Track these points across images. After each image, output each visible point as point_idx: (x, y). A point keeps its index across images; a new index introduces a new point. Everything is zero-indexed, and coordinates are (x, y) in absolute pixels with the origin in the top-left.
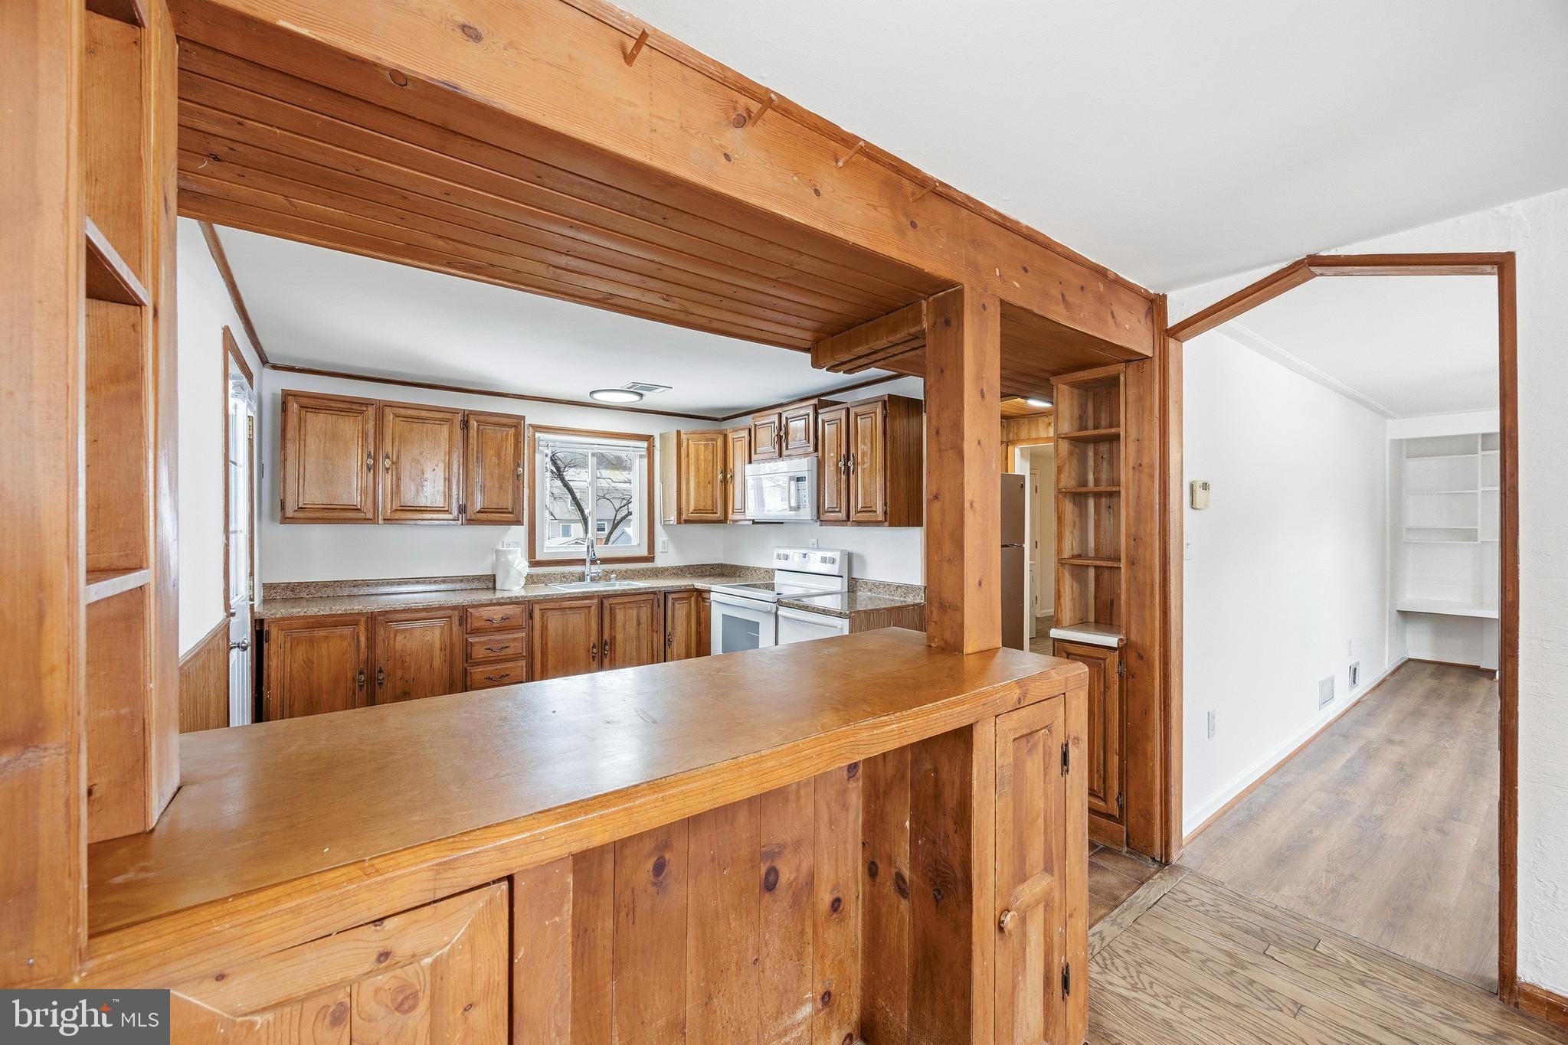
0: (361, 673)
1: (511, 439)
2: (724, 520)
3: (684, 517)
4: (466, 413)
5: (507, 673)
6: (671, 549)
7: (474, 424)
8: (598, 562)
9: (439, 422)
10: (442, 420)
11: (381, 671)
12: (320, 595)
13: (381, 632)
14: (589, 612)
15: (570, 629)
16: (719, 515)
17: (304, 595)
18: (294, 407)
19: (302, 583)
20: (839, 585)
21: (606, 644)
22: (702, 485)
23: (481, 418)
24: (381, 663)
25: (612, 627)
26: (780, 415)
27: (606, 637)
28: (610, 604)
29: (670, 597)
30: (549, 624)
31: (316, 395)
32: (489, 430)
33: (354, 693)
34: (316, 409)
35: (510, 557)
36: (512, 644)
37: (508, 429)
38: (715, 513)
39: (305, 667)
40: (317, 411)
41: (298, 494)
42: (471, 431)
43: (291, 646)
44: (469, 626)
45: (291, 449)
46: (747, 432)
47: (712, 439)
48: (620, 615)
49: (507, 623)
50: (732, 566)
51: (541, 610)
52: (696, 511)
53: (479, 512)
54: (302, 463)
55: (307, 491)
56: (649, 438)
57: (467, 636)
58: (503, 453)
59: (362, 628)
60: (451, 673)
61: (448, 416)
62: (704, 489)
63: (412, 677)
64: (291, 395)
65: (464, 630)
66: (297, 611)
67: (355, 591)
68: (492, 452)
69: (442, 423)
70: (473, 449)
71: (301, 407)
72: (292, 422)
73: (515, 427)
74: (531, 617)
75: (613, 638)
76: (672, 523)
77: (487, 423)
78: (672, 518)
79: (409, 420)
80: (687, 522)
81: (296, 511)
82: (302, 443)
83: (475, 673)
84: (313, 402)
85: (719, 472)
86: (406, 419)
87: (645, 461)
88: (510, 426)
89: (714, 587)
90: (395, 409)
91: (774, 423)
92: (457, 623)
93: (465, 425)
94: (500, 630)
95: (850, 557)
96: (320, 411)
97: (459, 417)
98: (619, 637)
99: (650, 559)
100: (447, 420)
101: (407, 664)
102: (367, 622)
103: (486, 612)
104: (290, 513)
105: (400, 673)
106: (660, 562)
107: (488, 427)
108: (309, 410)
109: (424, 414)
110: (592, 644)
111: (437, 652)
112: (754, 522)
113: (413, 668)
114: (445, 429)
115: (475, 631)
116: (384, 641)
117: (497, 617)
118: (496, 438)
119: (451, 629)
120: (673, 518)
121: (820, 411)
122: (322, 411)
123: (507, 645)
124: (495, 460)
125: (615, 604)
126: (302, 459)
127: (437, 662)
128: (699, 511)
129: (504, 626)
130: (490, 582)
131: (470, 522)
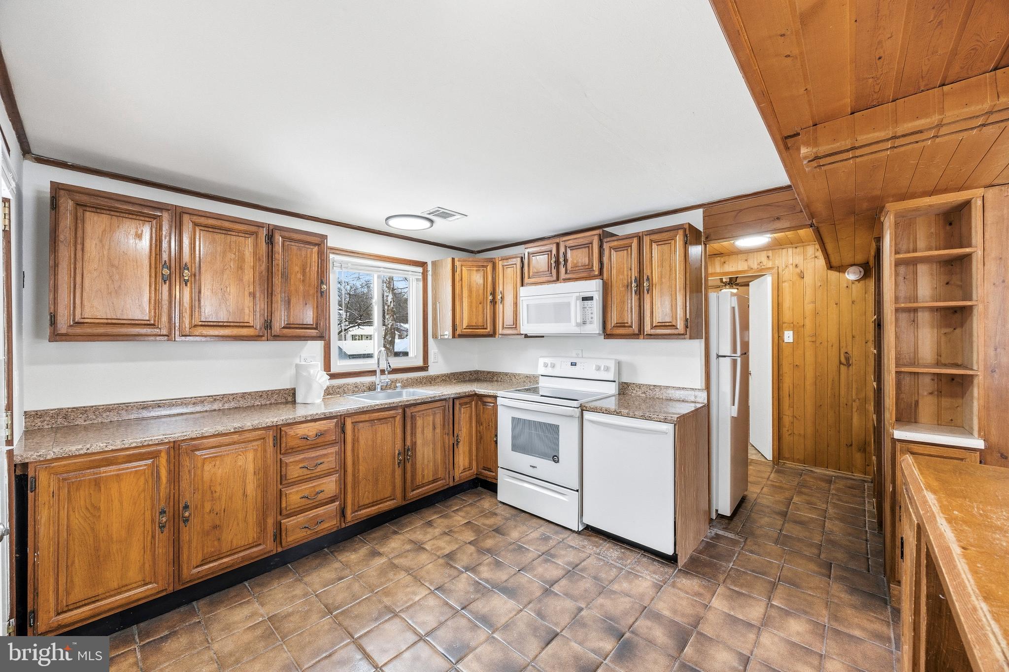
0: (163, 512)
1: (315, 257)
2: (493, 335)
3: (458, 332)
4: (271, 228)
5: (322, 489)
6: (440, 359)
7: (279, 239)
9: (243, 235)
10: (246, 232)
11: (186, 507)
12: (100, 420)
13: (186, 462)
14: (395, 421)
15: (379, 441)
16: (489, 329)
17: (80, 422)
18: (67, 205)
19: (77, 408)
20: (612, 389)
21: (408, 450)
22: (474, 305)
23: (286, 234)
24: (187, 497)
25: (413, 434)
26: (558, 245)
27: (408, 443)
28: (412, 413)
29: (457, 402)
30: (360, 437)
31: (98, 193)
32: (294, 247)
33: (153, 537)
34: (98, 209)
35: (312, 371)
36: (325, 460)
37: (312, 247)
38: (486, 329)
39: (88, 515)
40: (98, 211)
41: (74, 307)
42: (277, 247)
43: (69, 492)
44: (283, 445)
45: (64, 253)
46: (519, 259)
47: (483, 266)
48: (419, 422)
49: (320, 440)
50: (489, 373)
51: (352, 423)
52: (469, 327)
53: (284, 328)
54: (79, 271)
55: (86, 303)
56: (423, 264)
57: (282, 456)
58: (308, 269)
59: (163, 460)
60: (264, 497)
61: (253, 229)
62: (476, 309)
63: (223, 507)
64: (63, 189)
65: (278, 451)
66: (75, 447)
67: (145, 414)
68: (297, 269)
69: (246, 235)
71: (78, 204)
72: (66, 222)
73: (318, 245)
74: (343, 431)
75: (414, 444)
76: (446, 337)
77: (291, 240)
78: (446, 333)
79: (210, 230)
80: (461, 336)
81: (71, 326)
82: (79, 247)
83: (290, 493)
84: (93, 200)
85: (489, 294)
86: (206, 229)
87: (421, 284)
88: (315, 245)
89: (500, 393)
90: (195, 217)
91: (551, 251)
92: (271, 444)
93: (270, 239)
94: (314, 447)
95: (619, 364)
96: (102, 211)
97: (264, 232)
98: (419, 442)
99: (424, 368)
100: (252, 233)
101: (218, 494)
102: (168, 453)
103: (302, 430)
104: (63, 327)
105: (208, 507)
106: (433, 371)
107: (293, 244)
108: (88, 209)
109: (227, 224)
110: (397, 452)
111: (250, 478)
112: (526, 336)
113: (224, 498)
114: (250, 241)
115: (290, 451)
116: (189, 472)
117: (311, 433)
118: (301, 255)
119: (265, 451)
120: (448, 333)
121: (605, 240)
122: (105, 212)
123: (322, 461)
124: (300, 276)
125: (415, 412)
126: (79, 265)
127: (251, 488)
128: (471, 327)
129: (318, 442)
130: (289, 397)
131: (277, 338)
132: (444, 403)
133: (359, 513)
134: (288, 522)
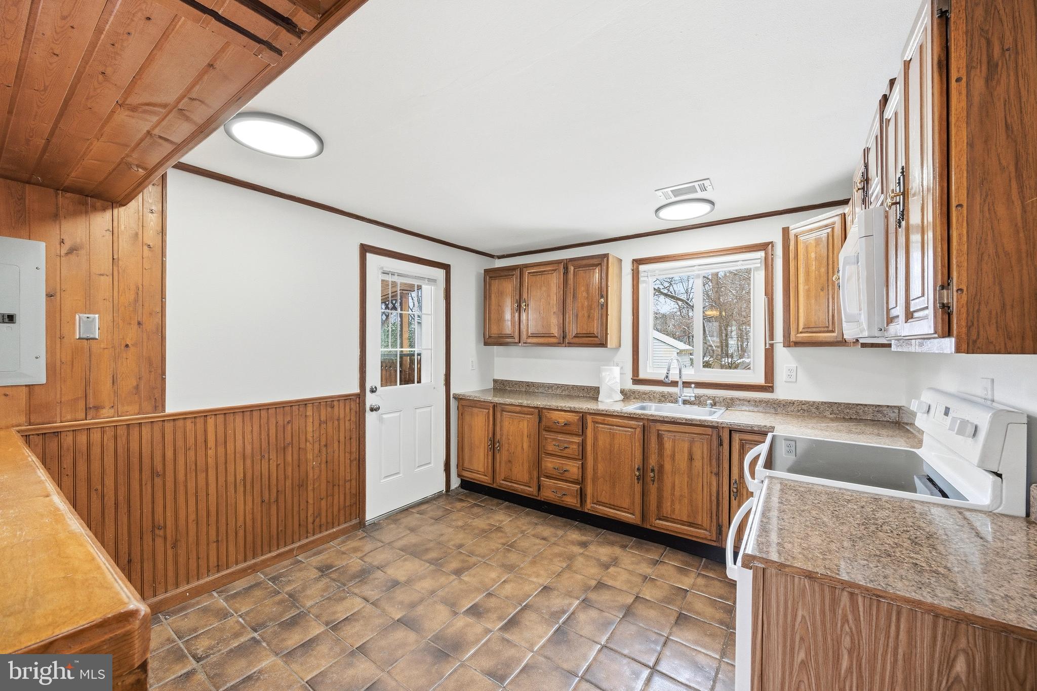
0: (490, 440)
2: (841, 342)
3: (793, 336)
4: (567, 261)
5: (568, 470)
6: (802, 379)
7: (572, 267)
8: (693, 386)
11: (498, 442)
13: (499, 417)
14: (634, 434)
15: (616, 446)
18: (487, 278)
21: (653, 470)
22: (813, 293)
23: (577, 263)
24: (499, 436)
25: (660, 454)
27: (653, 463)
28: (657, 430)
32: (582, 272)
36: (571, 446)
37: (595, 268)
38: (833, 331)
41: (489, 329)
42: (570, 276)
45: (487, 302)
47: (827, 227)
49: (567, 428)
51: (593, 422)
52: (807, 329)
53: (574, 337)
55: (492, 327)
56: (765, 246)
57: (542, 432)
58: (591, 287)
59: (491, 412)
61: (556, 265)
62: (816, 299)
64: (486, 272)
65: (541, 426)
68: (583, 289)
69: (552, 272)
70: (570, 288)
71: (490, 277)
72: (487, 287)
73: (599, 265)
75: (661, 467)
77: (580, 266)
80: (797, 344)
81: (488, 338)
82: (490, 299)
84: (494, 273)
85: (836, 271)
86: (533, 274)
87: (762, 274)
90: (529, 268)
92: (537, 420)
93: (566, 269)
94: (563, 432)
97: (563, 264)
99: (768, 387)
100: (556, 268)
102: (493, 408)
103: (555, 416)
105: (507, 446)
106: (782, 392)
107: (581, 269)
110: (637, 466)
113: (513, 445)
114: (554, 276)
116: (500, 423)
117: (562, 421)
118: (586, 277)
123: (569, 446)
124: (585, 294)
126: (490, 308)
127: (525, 445)
128: (809, 330)
129: (565, 429)
130: (593, 393)
131: (571, 345)
132: (709, 431)
133: (597, 506)
134: (544, 481)
